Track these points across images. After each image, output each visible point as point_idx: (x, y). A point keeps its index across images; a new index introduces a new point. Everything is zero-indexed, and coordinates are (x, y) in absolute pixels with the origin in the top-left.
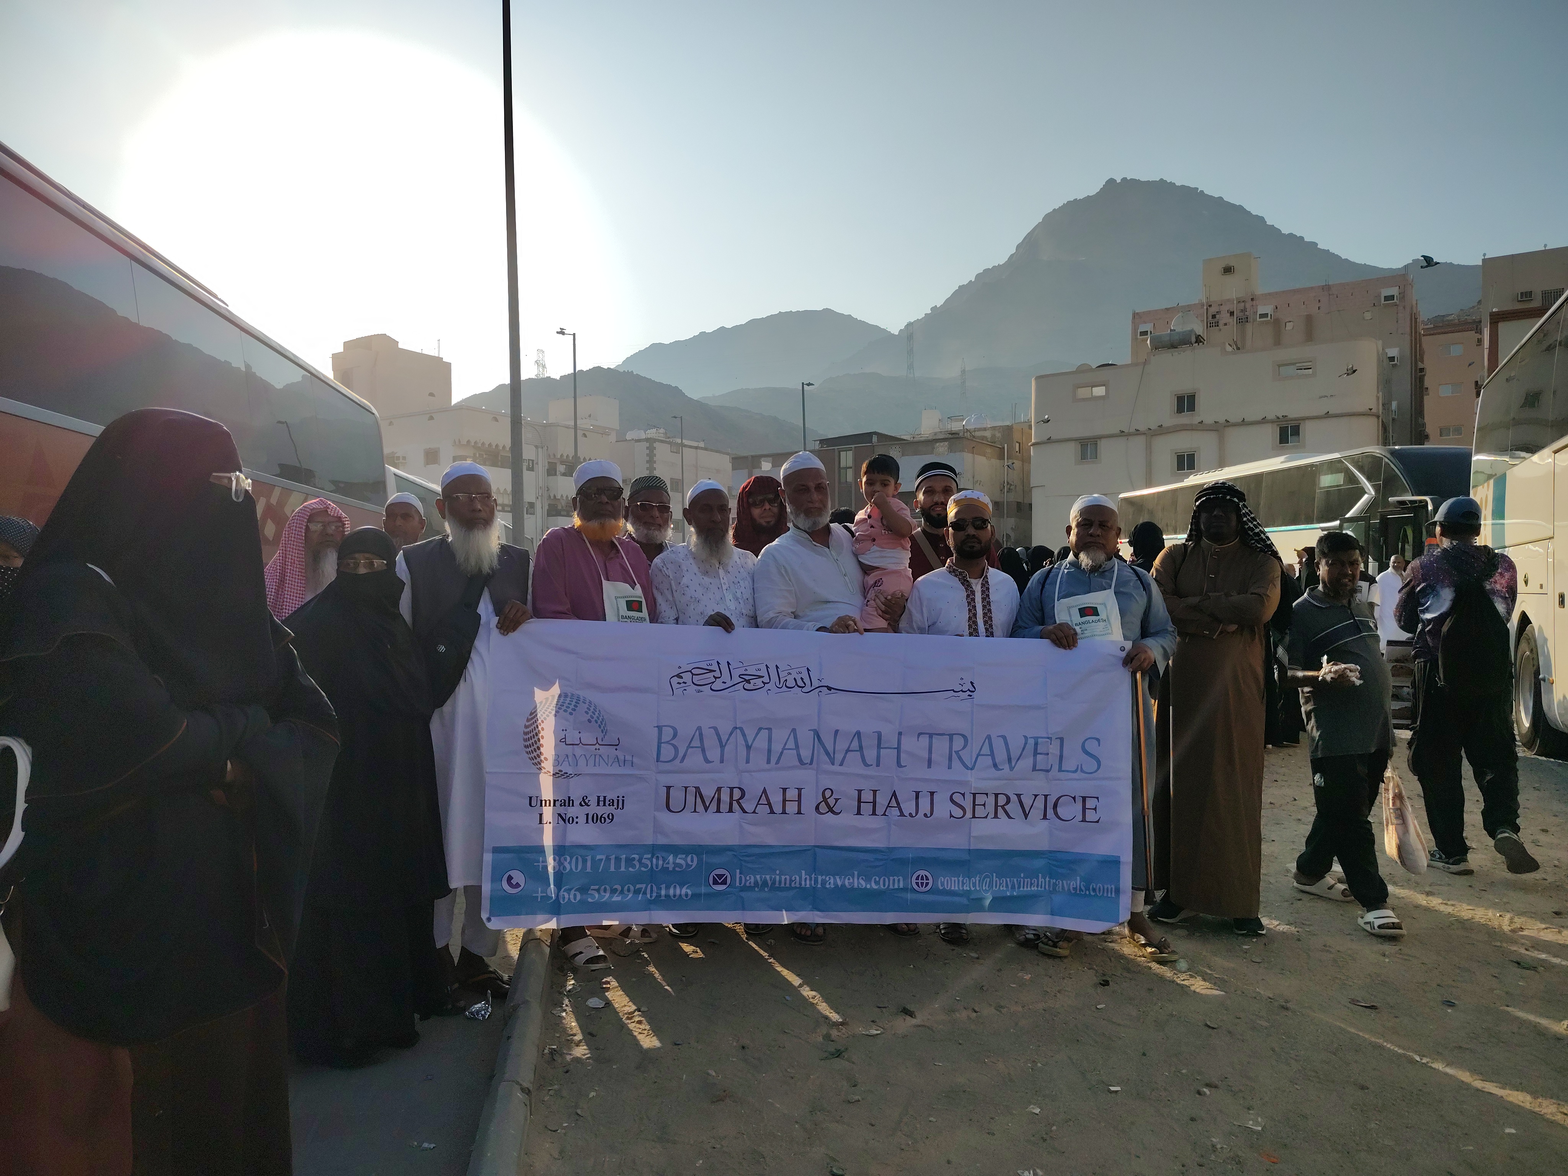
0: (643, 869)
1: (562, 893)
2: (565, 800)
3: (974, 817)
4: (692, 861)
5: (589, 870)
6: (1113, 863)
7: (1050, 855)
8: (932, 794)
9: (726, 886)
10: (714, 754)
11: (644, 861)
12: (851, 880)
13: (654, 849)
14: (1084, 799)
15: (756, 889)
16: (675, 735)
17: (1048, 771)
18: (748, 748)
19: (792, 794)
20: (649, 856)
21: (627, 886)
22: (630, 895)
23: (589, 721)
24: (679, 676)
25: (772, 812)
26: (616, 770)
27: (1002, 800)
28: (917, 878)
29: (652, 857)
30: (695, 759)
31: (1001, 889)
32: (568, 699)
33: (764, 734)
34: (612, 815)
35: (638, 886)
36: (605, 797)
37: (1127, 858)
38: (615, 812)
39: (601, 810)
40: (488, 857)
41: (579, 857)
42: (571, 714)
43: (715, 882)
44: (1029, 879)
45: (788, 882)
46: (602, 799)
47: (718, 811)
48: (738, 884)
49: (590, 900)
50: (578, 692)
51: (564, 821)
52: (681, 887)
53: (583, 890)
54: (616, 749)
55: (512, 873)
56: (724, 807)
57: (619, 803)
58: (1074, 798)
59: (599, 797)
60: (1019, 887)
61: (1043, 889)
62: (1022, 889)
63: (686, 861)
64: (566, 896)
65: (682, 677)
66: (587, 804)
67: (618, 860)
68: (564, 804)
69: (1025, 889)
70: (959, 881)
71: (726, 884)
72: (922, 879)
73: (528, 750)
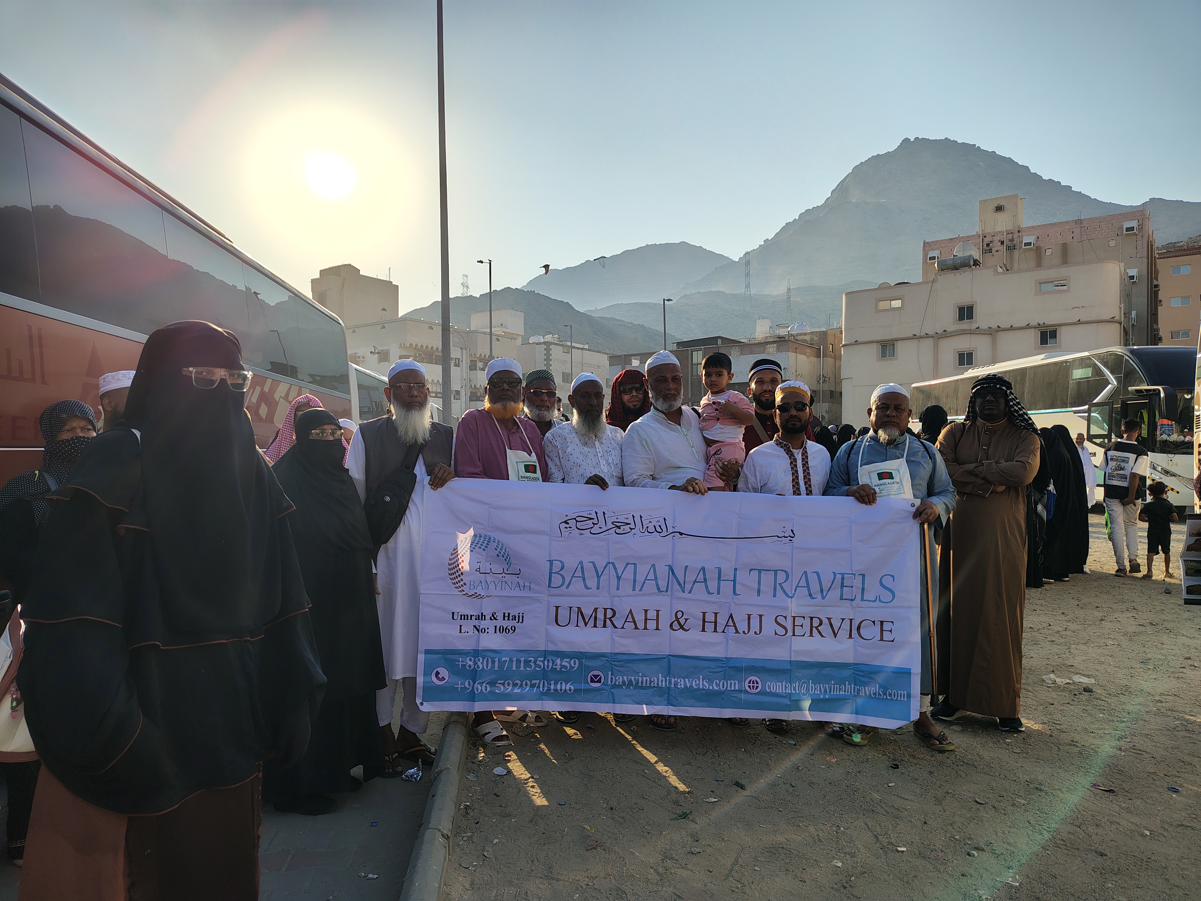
0: (537, 669)
1: (476, 685)
2: (479, 616)
3: (794, 635)
4: (575, 664)
5: (496, 668)
6: (904, 674)
7: (854, 666)
8: (761, 616)
9: (601, 684)
10: (592, 582)
11: (538, 662)
12: (698, 682)
13: (546, 654)
14: (882, 623)
15: (624, 687)
16: (562, 568)
17: (852, 600)
18: (619, 578)
19: (652, 614)
20: (542, 659)
21: (525, 682)
22: (528, 689)
23: (498, 556)
24: (566, 522)
25: (636, 628)
26: (517, 593)
27: (816, 623)
28: (749, 683)
29: (545, 660)
30: (577, 586)
31: (816, 692)
32: (482, 539)
33: (631, 568)
34: (515, 627)
35: (533, 682)
36: (509, 614)
37: (916, 669)
38: (516, 625)
39: (506, 624)
40: (421, 657)
41: (489, 659)
42: (484, 550)
43: (592, 681)
44: (838, 686)
45: (648, 682)
46: (507, 615)
47: (595, 626)
48: (609, 683)
49: (497, 691)
50: (489, 534)
51: (478, 631)
52: (566, 683)
53: (492, 683)
54: (518, 577)
55: (439, 670)
56: (600, 623)
57: (519, 618)
58: (874, 622)
59: (504, 613)
60: (830, 691)
61: (849, 694)
62: (832, 693)
63: (570, 664)
64: (480, 688)
65: (568, 523)
66: (495, 619)
67: (519, 661)
68: (478, 618)
69: (835, 693)
70: (782, 685)
71: (600, 682)
72: (753, 683)
73: (451, 577)
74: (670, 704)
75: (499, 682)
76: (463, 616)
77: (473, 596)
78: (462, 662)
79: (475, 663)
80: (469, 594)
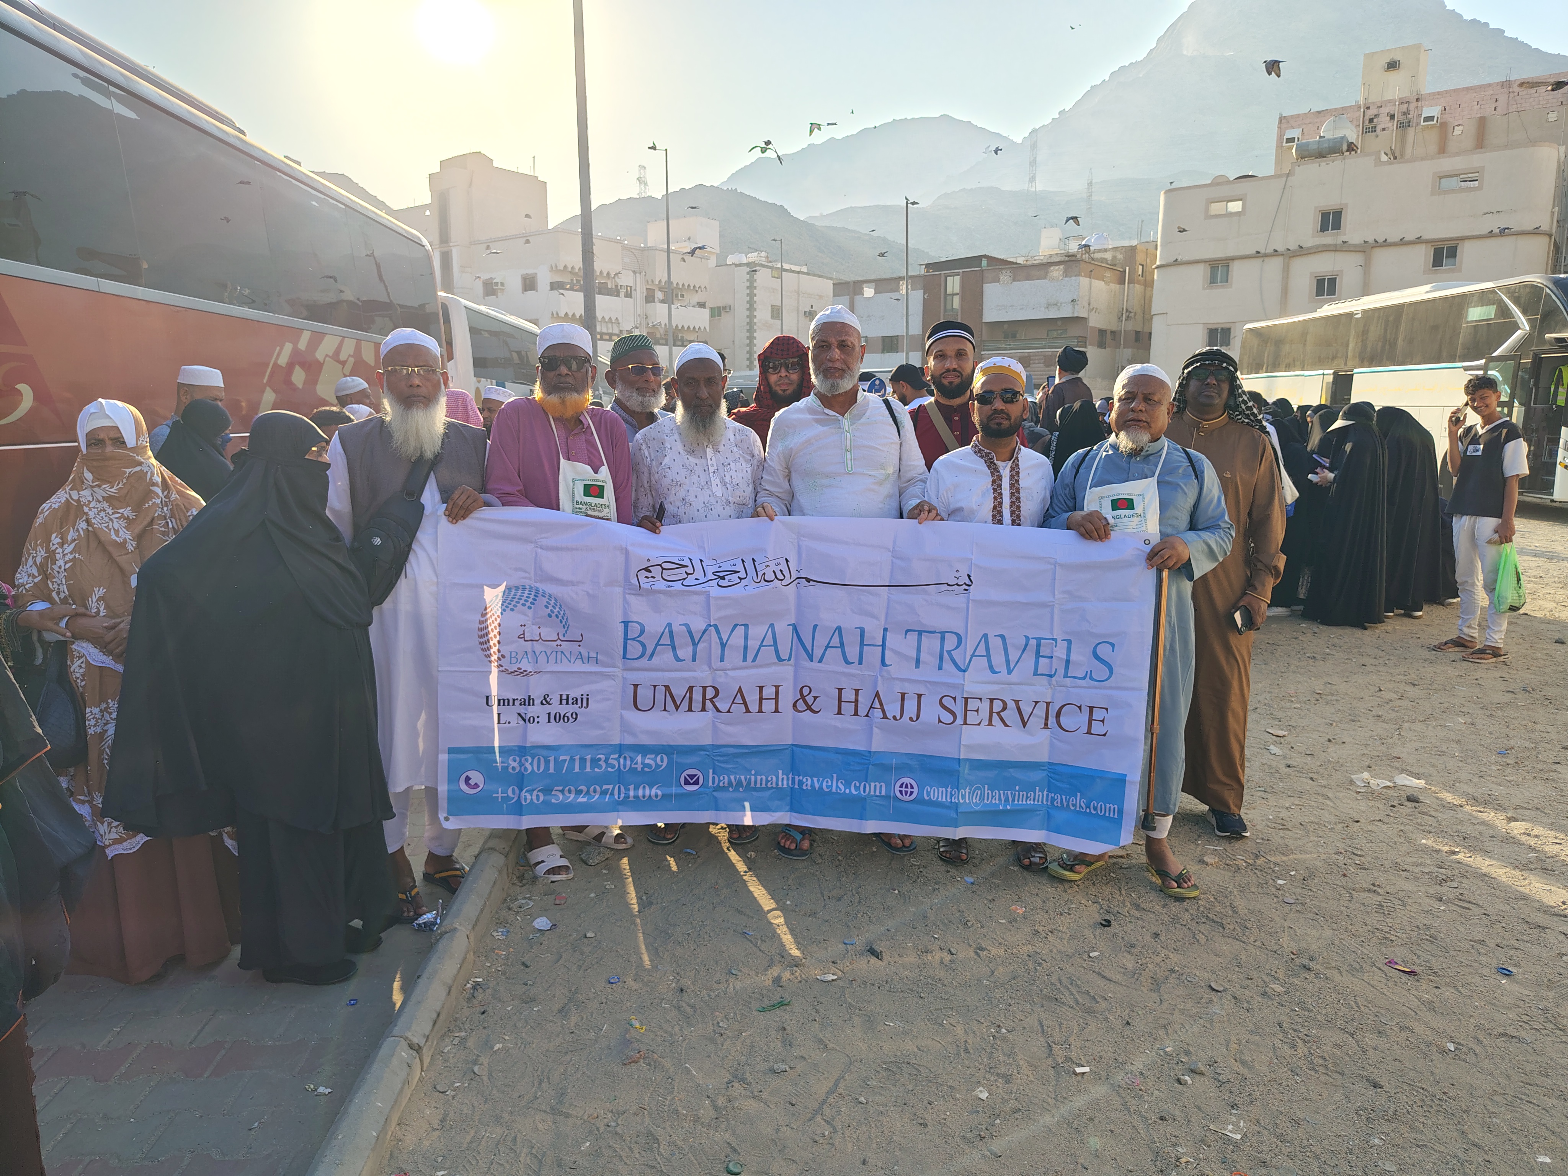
0: (609, 769)
1: (523, 793)
2: (524, 699)
3: (965, 723)
4: (662, 761)
5: (552, 770)
6: (1118, 782)
7: (1050, 767)
8: (920, 696)
9: (699, 786)
10: (685, 652)
11: (610, 761)
12: (830, 783)
13: (621, 749)
14: (1091, 709)
15: (731, 789)
16: (642, 632)
17: (1051, 676)
18: (723, 646)
19: (769, 692)
20: (616, 756)
21: (593, 787)
22: (597, 797)
23: (550, 616)
24: (647, 570)
25: (748, 711)
26: (579, 667)
27: (997, 706)
28: (901, 786)
29: (620, 756)
30: (665, 657)
31: (994, 802)
32: (527, 592)
33: (740, 630)
34: (576, 714)
35: (605, 787)
36: (568, 696)
38: (579, 711)
39: (564, 709)
40: (443, 757)
41: (542, 758)
42: (530, 608)
43: (687, 783)
44: (1024, 793)
45: (764, 782)
46: (564, 697)
47: (690, 710)
48: (711, 784)
49: (553, 801)
50: (537, 585)
51: (525, 720)
52: (651, 788)
53: (547, 791)
54: (579, 646)
55: (470, 774)
56: (697, 705)
57: (583, 701)
58: (1080, 708)
59: (561, 695)
60: (1013, 800)
61: (1040, 803)
62: (1016, 802)
63: (655, 761)
64: (529, 797)
65: (650, 571)
66: (548, 703)
67: (583, 760)
68: (523, 703)
69: (1020, 803)
70: (947, 791)
71: (698, 784)
72: (906, 787)
73: (483, 647)
74: (793, 809)
75: (556, 788)
76: (502, 701)
77: (516, 673)
78: (502, 763)
79: (521, 765)
80: (510, 670)
